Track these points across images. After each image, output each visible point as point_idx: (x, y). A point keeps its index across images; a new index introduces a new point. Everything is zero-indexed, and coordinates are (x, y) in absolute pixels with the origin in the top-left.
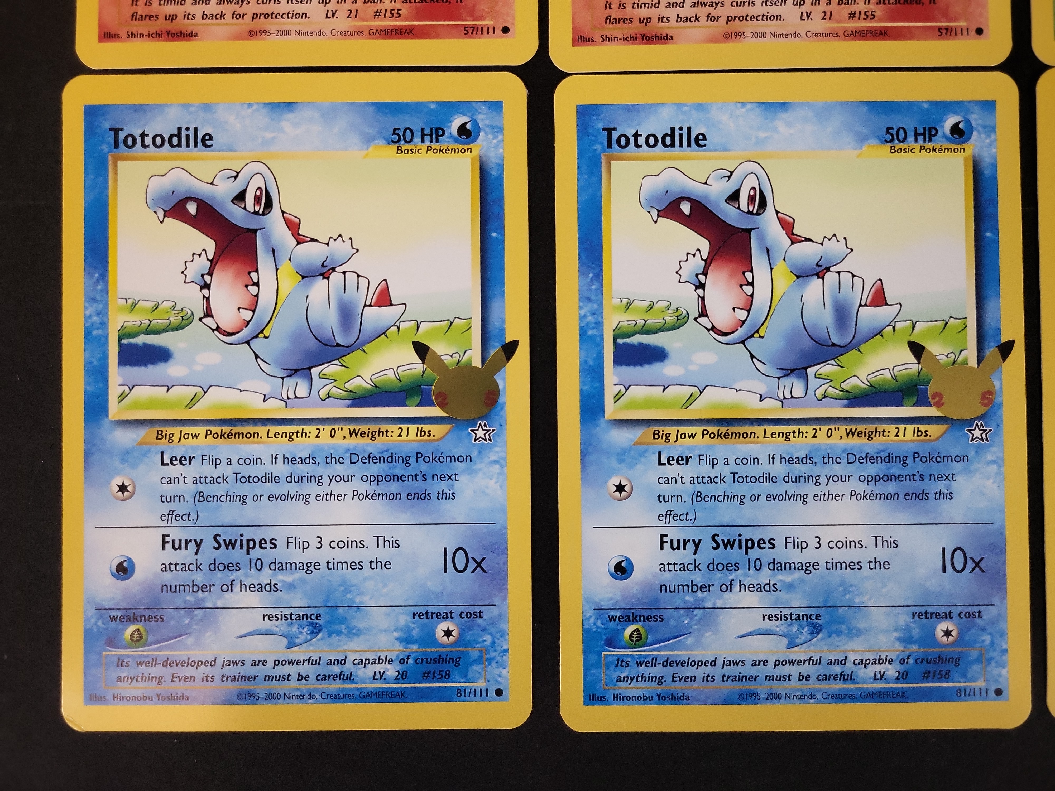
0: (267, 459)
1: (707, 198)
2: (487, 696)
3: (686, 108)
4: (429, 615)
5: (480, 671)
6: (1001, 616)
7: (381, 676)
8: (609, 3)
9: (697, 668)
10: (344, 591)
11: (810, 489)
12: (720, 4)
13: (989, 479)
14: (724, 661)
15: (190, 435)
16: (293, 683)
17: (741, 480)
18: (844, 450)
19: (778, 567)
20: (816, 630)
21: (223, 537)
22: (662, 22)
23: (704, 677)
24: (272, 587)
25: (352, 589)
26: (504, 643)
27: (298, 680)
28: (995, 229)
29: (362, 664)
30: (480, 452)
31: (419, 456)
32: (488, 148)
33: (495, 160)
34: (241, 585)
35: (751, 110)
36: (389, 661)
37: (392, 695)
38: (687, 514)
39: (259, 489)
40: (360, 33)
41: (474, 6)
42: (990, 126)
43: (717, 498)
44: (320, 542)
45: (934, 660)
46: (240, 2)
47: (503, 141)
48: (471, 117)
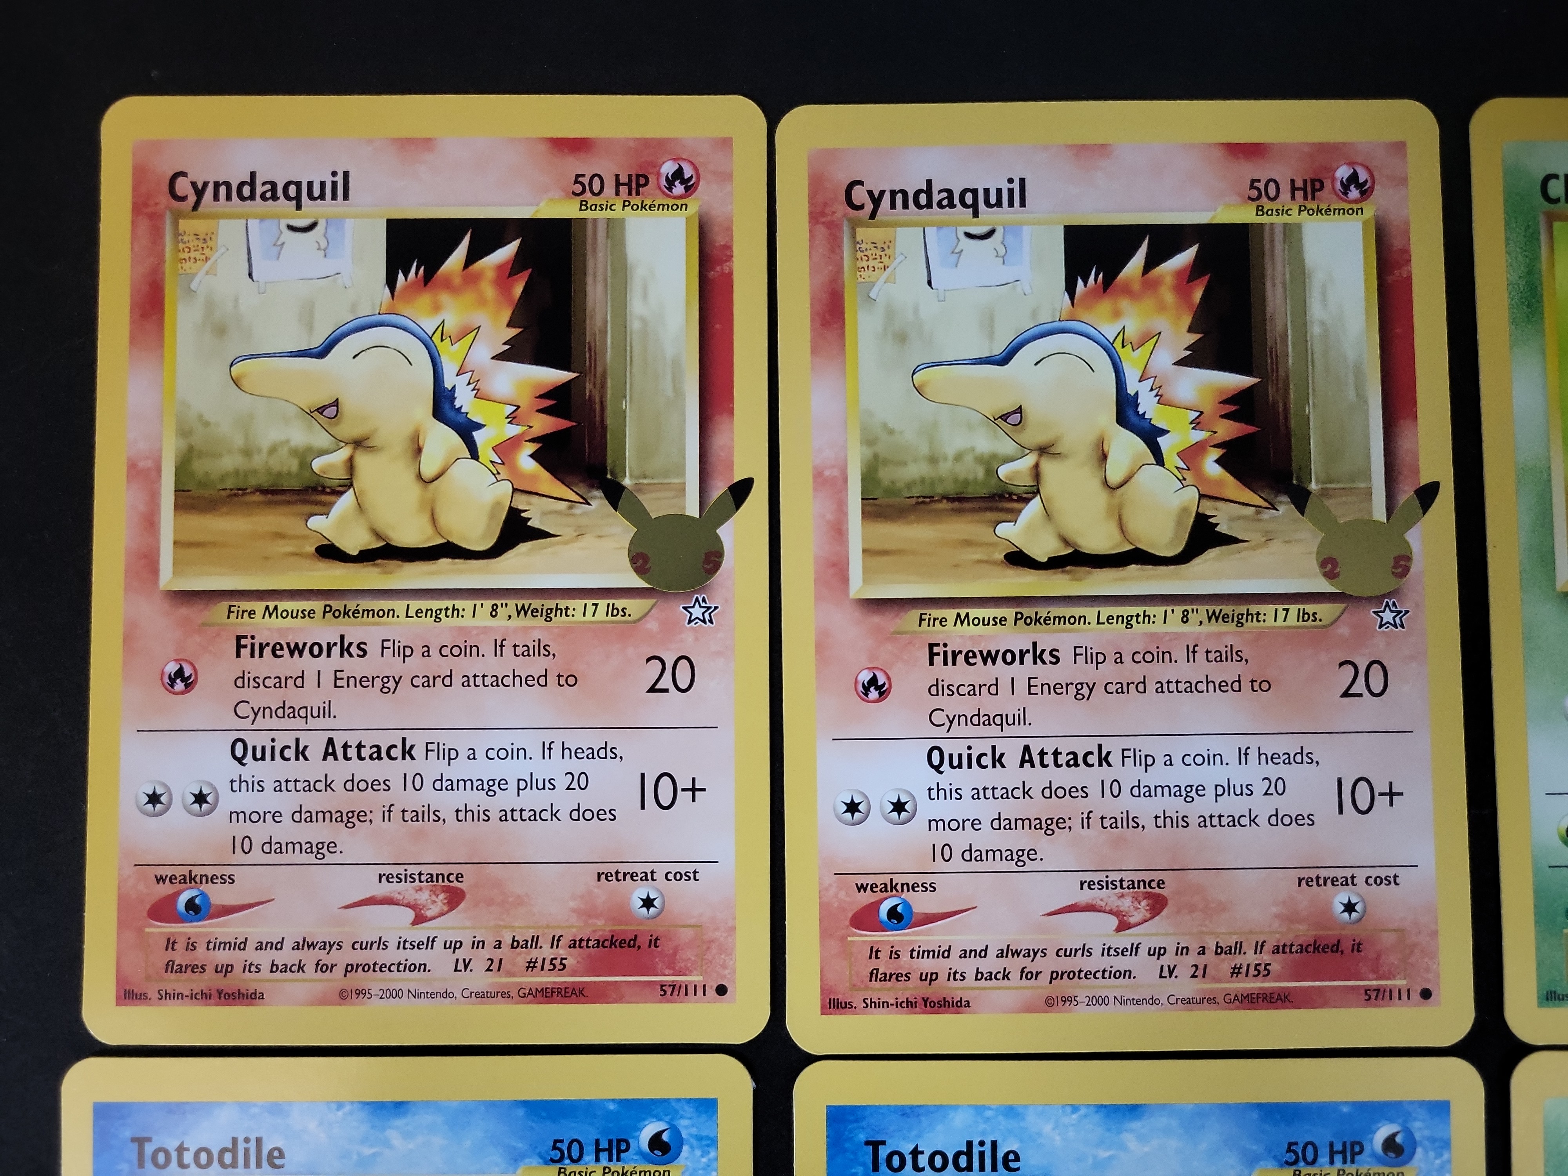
3: (989, 1113)
8: (875, 950)
12: (1040, 953)
22: (955, 979)
32: (695, 1170)
35: (1086, 1116)
40: (505, 995)
41: (675, 954)
42: (1441, 1139)
46: (328, 947)
47: (716, 1159)
48: (669, 1123)
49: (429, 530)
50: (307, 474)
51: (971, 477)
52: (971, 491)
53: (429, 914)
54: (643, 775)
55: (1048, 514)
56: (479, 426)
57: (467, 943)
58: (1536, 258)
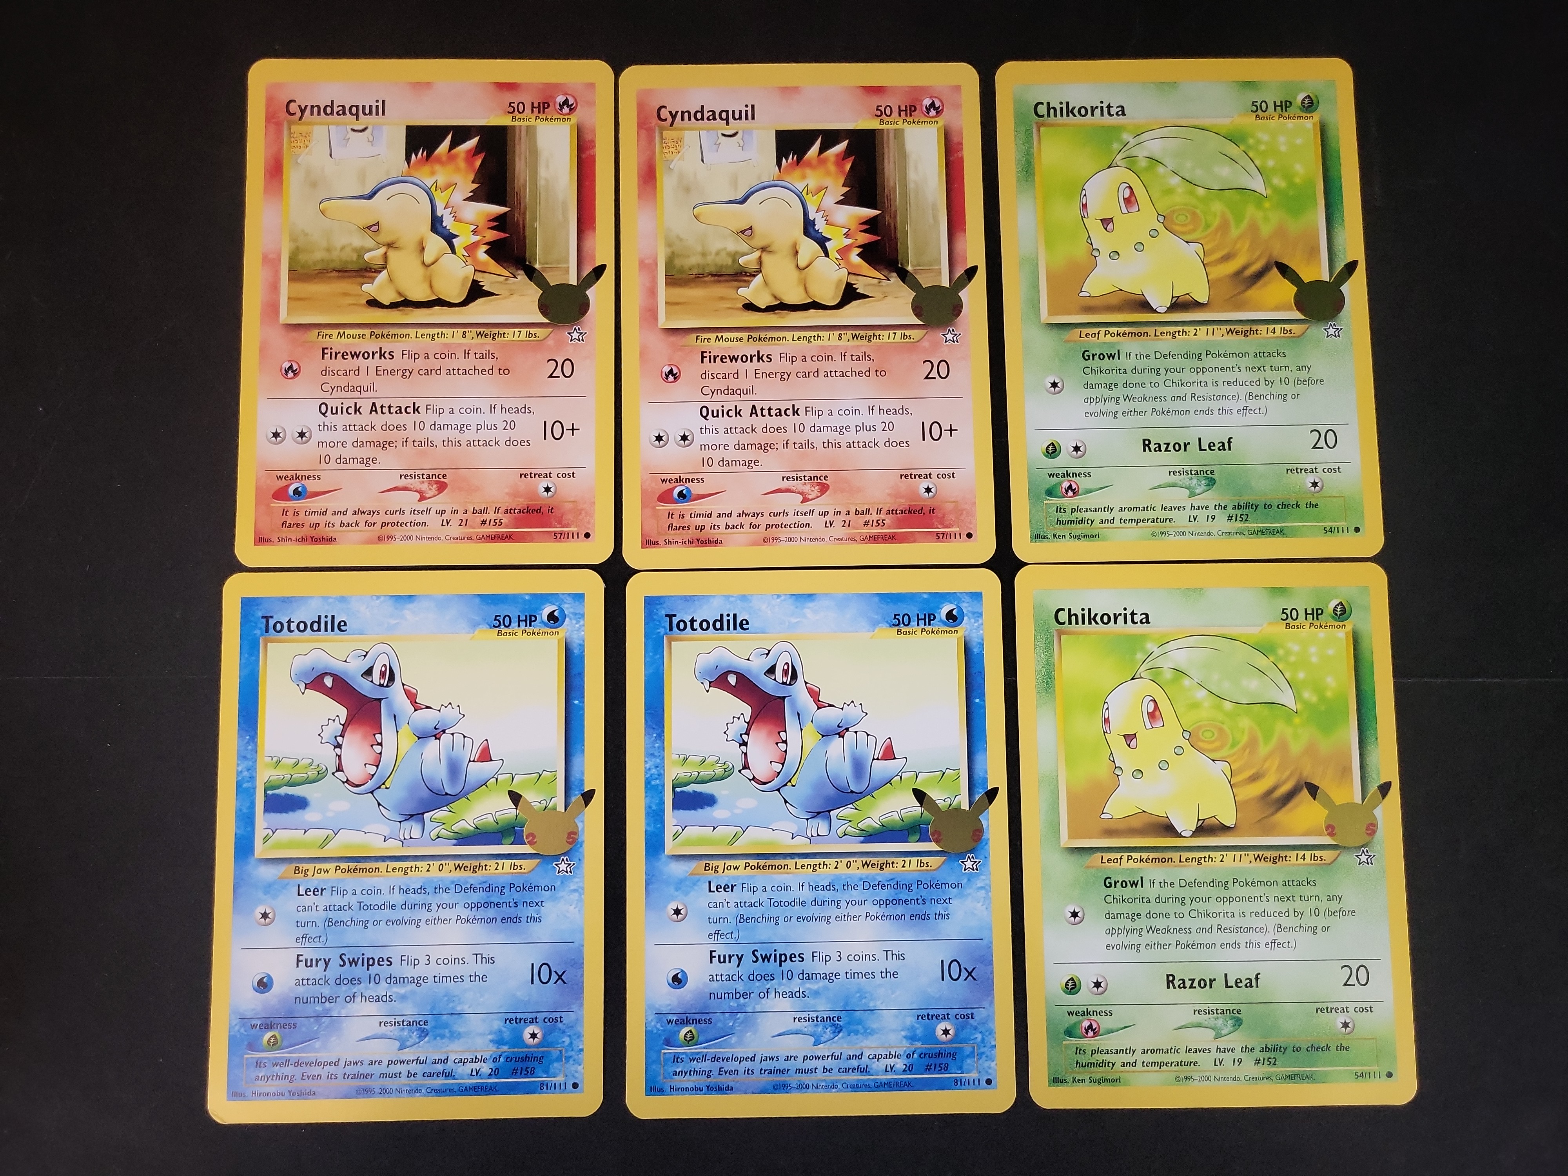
0: (385, 890)
1: (749, 671)
2: (565, 1088)
3: (732, 599)
4: (518, 1021)
5: (559, 1067)
6: (990, 1018)
7: (477, 1073)
8: (671, 513)
9: (740, 1063)
10: (447, 1001)
11: (833, 911)
12: (760, 515)
13: (978, 902)
14: (762, 1057)
15: (322, 870)
16: (404, 1080)
17: (776, 904)
18: (861, 879)
19: (806, 977)
20: (838, 1030)
21: (347, 956)
22: (714, 529)
23: (745, 1070)
24: (386, 999)
25: (454, 999)
26: (580, 1043)
27: (408, 1077)
28: (982, 696)
29: (461, 1062)
30: (562, 883)
31: (512, 886)
32: (572, 631)
33: (577, 641)
34: (362, 997)
35: (785, 600)
36: (484, 1060)
37: (486, 1089)
38: (732, 933)
39: (379, 915)
40: (469, 538)
41: (562, 517)
42: (977, 612)
43: (756, 920)
44: (428, 960)
45: (935, 1055)
46: (372, 513)
47: (584, 625)
48: (559, 606)
49: (428, 291)
50: (361, 261)
51: (724, 263)
52: (724, 271)
53: (427, 496)
54: (545, 422)
55: (766, 283)
56: (456, 236)
57: (448, 511)
58: (1031, 147)
